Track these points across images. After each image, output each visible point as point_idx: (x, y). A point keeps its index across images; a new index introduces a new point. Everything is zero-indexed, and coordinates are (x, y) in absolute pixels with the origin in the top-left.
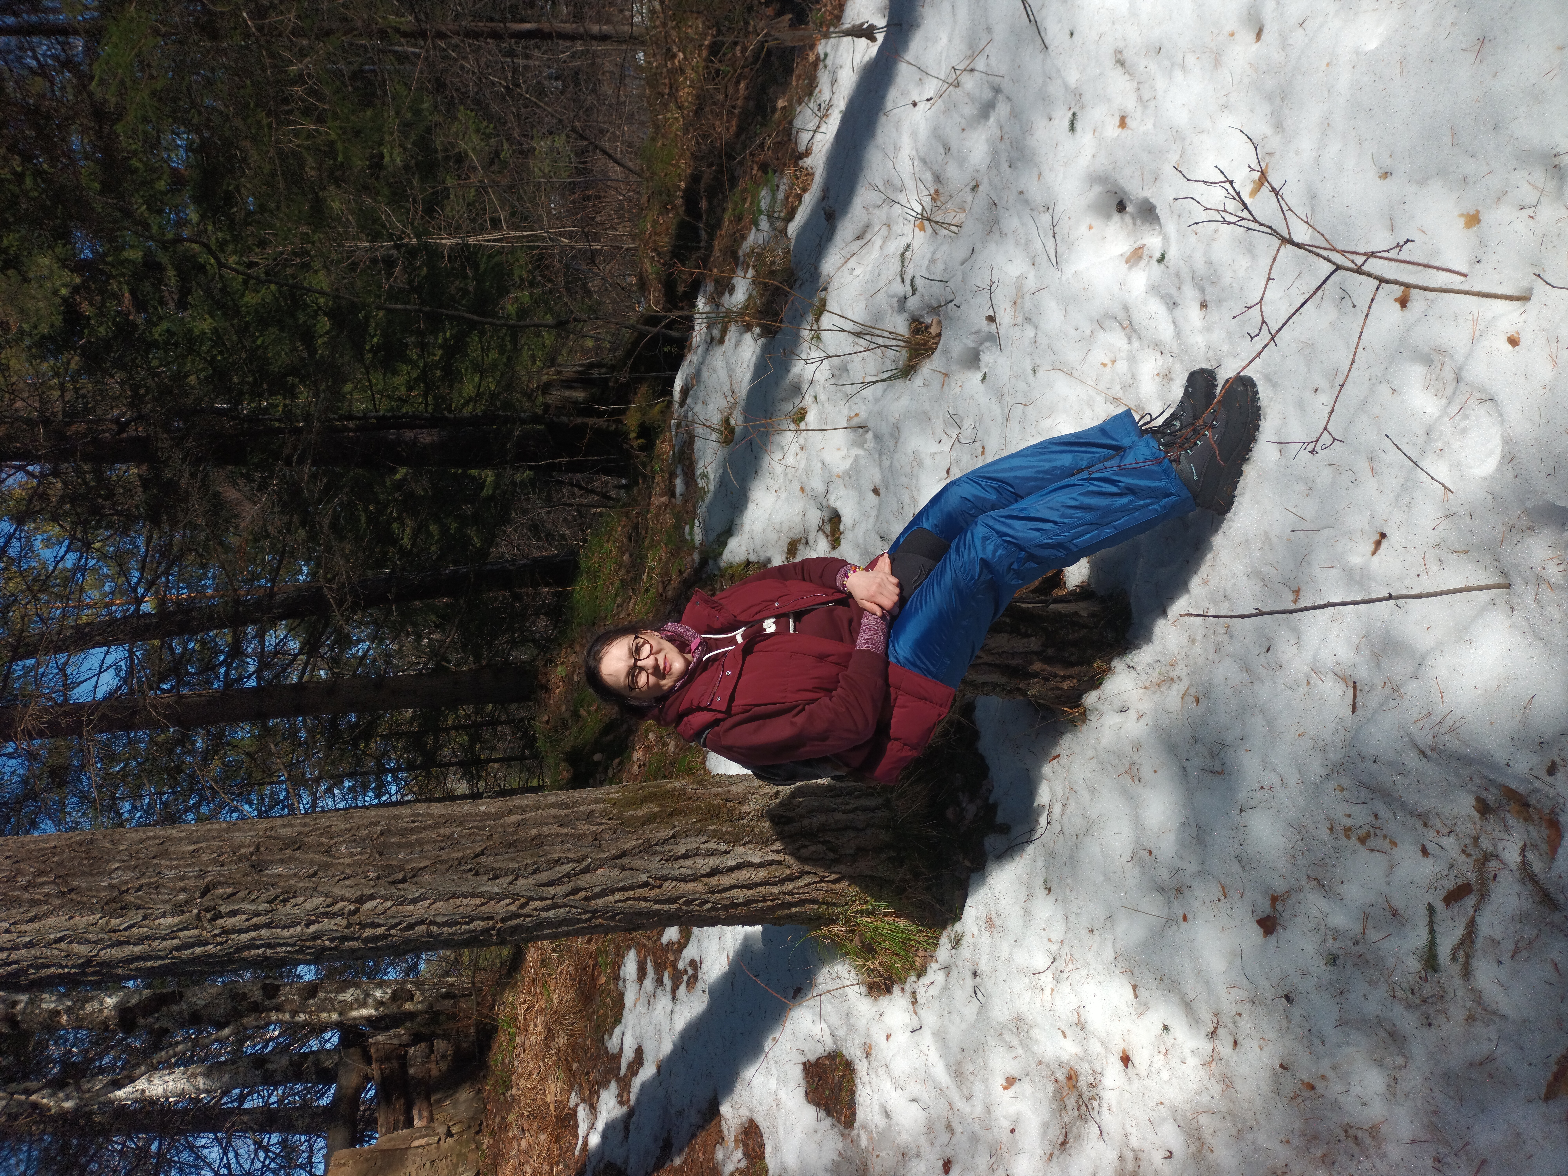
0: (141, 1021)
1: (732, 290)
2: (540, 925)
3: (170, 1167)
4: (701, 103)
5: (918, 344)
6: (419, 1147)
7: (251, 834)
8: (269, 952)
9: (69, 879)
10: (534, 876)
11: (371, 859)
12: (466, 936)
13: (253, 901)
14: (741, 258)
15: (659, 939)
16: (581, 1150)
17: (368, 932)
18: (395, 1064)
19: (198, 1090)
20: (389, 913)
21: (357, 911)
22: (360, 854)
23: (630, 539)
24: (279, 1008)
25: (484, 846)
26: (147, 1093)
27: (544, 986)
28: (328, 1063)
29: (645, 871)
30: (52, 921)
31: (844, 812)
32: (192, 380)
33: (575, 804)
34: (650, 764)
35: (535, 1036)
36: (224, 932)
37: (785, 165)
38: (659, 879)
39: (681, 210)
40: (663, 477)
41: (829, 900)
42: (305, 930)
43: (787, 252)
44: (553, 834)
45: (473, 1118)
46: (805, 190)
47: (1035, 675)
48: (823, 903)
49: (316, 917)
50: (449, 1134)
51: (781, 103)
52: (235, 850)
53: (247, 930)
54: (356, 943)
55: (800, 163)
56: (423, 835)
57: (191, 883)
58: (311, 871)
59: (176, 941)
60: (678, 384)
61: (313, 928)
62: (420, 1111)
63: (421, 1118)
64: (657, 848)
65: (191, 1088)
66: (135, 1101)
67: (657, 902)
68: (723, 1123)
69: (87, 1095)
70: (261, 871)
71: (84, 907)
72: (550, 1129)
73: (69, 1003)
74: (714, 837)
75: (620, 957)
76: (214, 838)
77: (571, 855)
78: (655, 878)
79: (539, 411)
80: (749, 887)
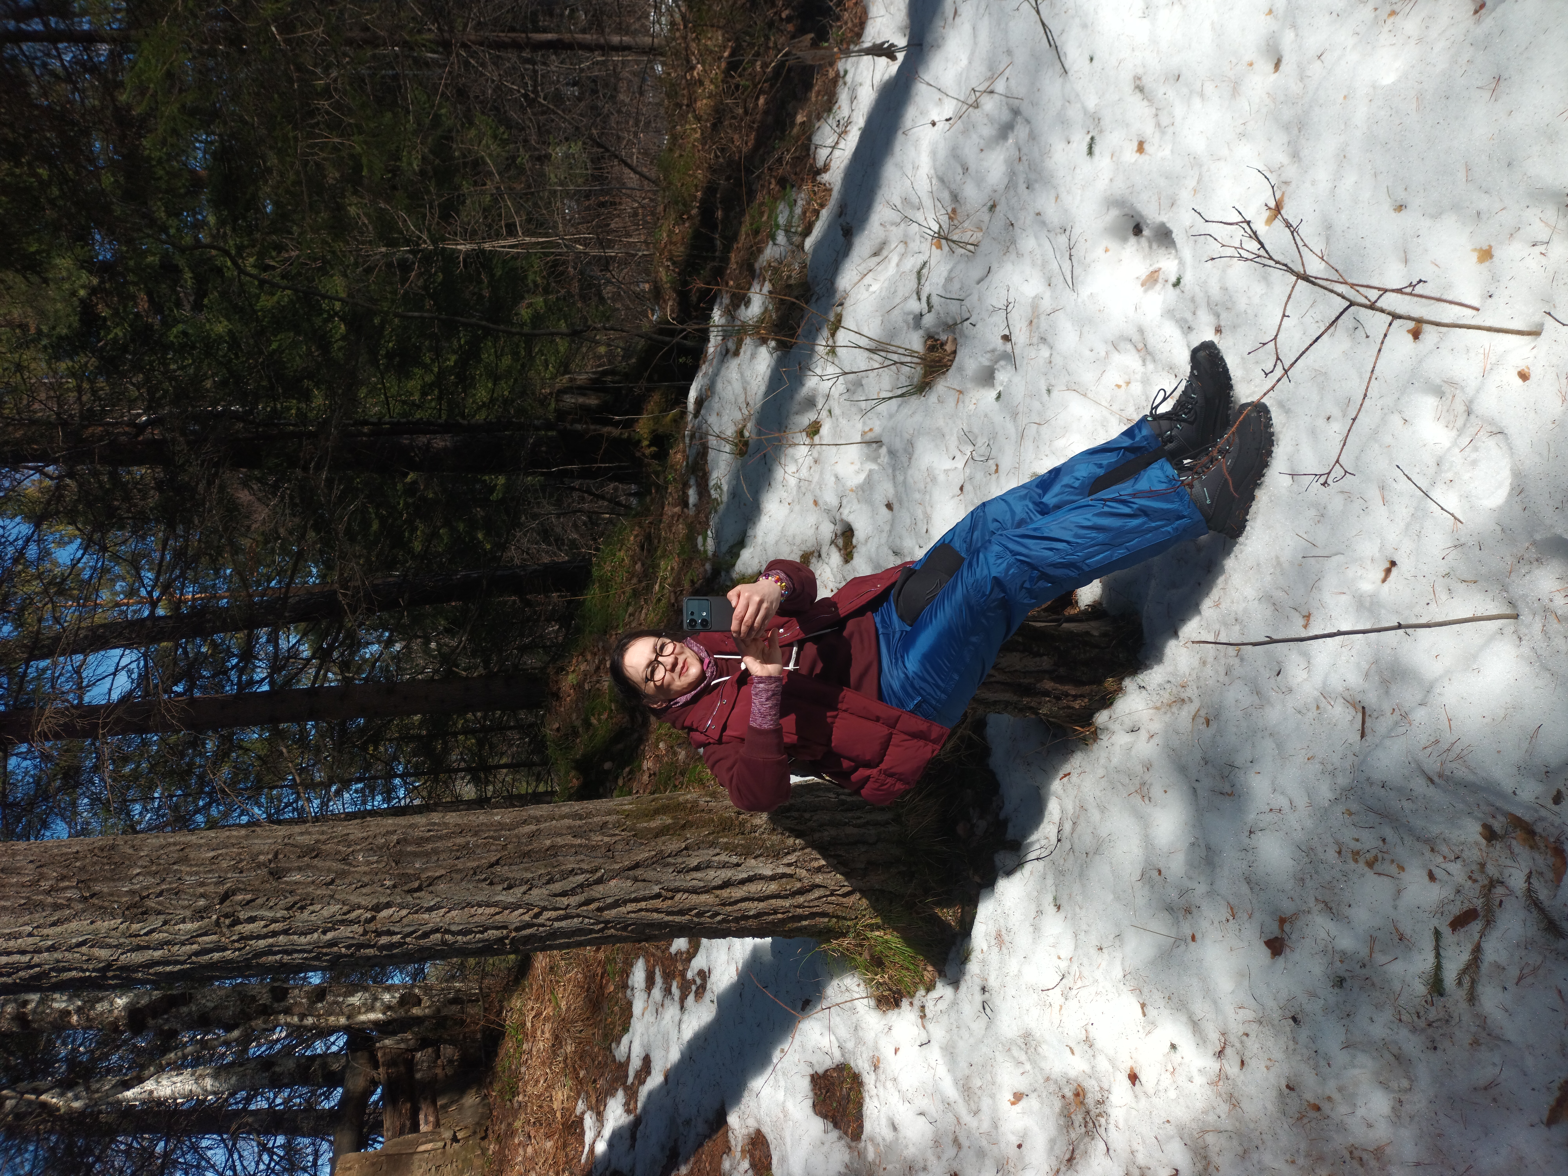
0: (151, 1022)
1: (748, 303)
2: (554, 934)
3: (175, 1167)
4: (719, 114)
5: (933, 361)
6: (425, 1151)
7: (269, 841)
8: (286, 959)
9: (91, 884)
10: (548, 886)
11: (388, 867)
12: (480, 945)
13: (271, 907)
14: (758, 271)
15: (668, 948)
16: (588, 1158)
17: (384, 940)
18: (402, 1069)
19: (206, 1092)
20: (405, 921)
21: (373, 918)
22: (377, 862)
23: (642, 548)
24: (288, 1011)
25: (499, 856)
26: (155, 1094)
27: (552, 993)
28: (336, 1067)
29: (658, 882)
30: (74, 925)
31: (855, 826)
32: (208, 384)
33: (589, 815)
34: (660, 773)
35: (542, 1042)
36: (243, 938)
37: (802, 180)
38: (671, 891)
39: (697, 221)
40: (676, 488)
41: (840, 913)
42: (322, 937)
43: (804, 266)
44: (566, 845)
45: (478, 1124)
46: (822, 206)
47: (1046, 693)
48: (833, 917)
49: (333, 924)
50: (455, 1139)
51: (800, 118)
52: (254, 857)
53: (265, 937)
54: (372, 951)
55: (818, 178)
56: (438, 844)
57: (211, 889)
58: (329, 879)
59: (195, 947)
60: (693, 395)
61: (330, 935)
62: (426, 1116)
63: (427, 1122)
64: (670, 860)
65: (199, 1090)
66: (143, 1103)
67: (669, 913)
68: (730, 1134)
69: (96, 1096)
70: (280, 878)
71: (105, 912)
72: (557, 1136)
73: (80, 1003)
74: (726, 849)
75: (629, 965)
76: (233, 845)
77: (585, 866)
78: (668, 890)
79: (551, 417)
80: (760, 899)
